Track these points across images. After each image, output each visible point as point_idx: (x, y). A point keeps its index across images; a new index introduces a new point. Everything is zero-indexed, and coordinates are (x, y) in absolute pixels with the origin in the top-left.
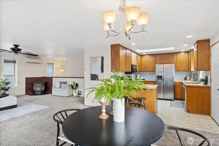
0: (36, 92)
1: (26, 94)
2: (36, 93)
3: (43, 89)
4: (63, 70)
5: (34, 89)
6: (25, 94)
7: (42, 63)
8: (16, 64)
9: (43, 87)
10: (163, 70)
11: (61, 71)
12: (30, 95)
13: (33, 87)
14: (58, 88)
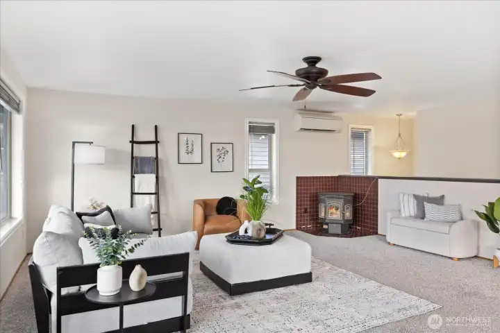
0: (327, 224)
1: (297, 229)
2: (325, 227)
3: (348, 215)
4: (403, 154)
5: (322, 215)
6: (295, 228)
7: (339, 132)
8: (274, 136)
9: (347, 208)
11: (397, 155)
12: (307, 231)
13: (317, 208)
14: (406, 218)
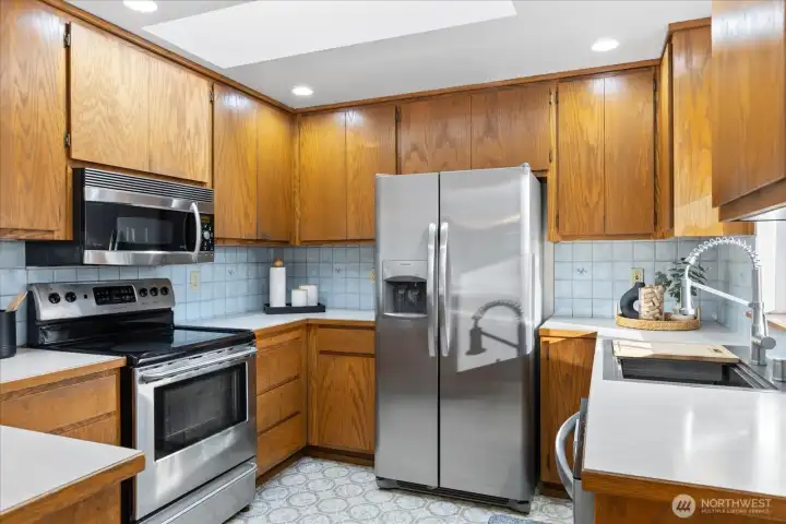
10: (433, 227)
